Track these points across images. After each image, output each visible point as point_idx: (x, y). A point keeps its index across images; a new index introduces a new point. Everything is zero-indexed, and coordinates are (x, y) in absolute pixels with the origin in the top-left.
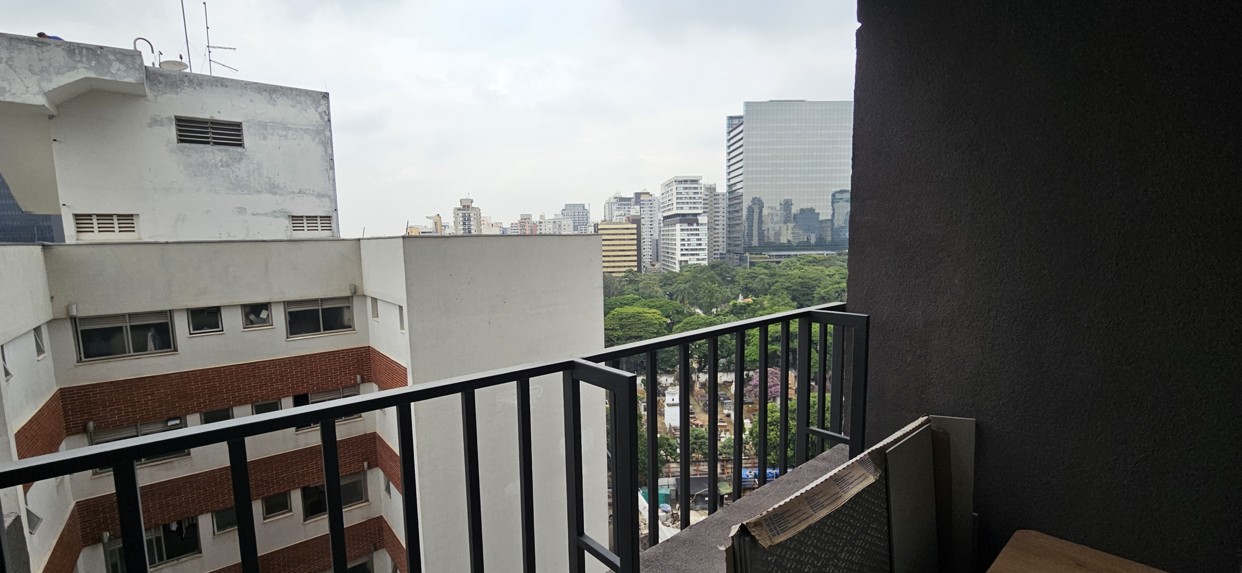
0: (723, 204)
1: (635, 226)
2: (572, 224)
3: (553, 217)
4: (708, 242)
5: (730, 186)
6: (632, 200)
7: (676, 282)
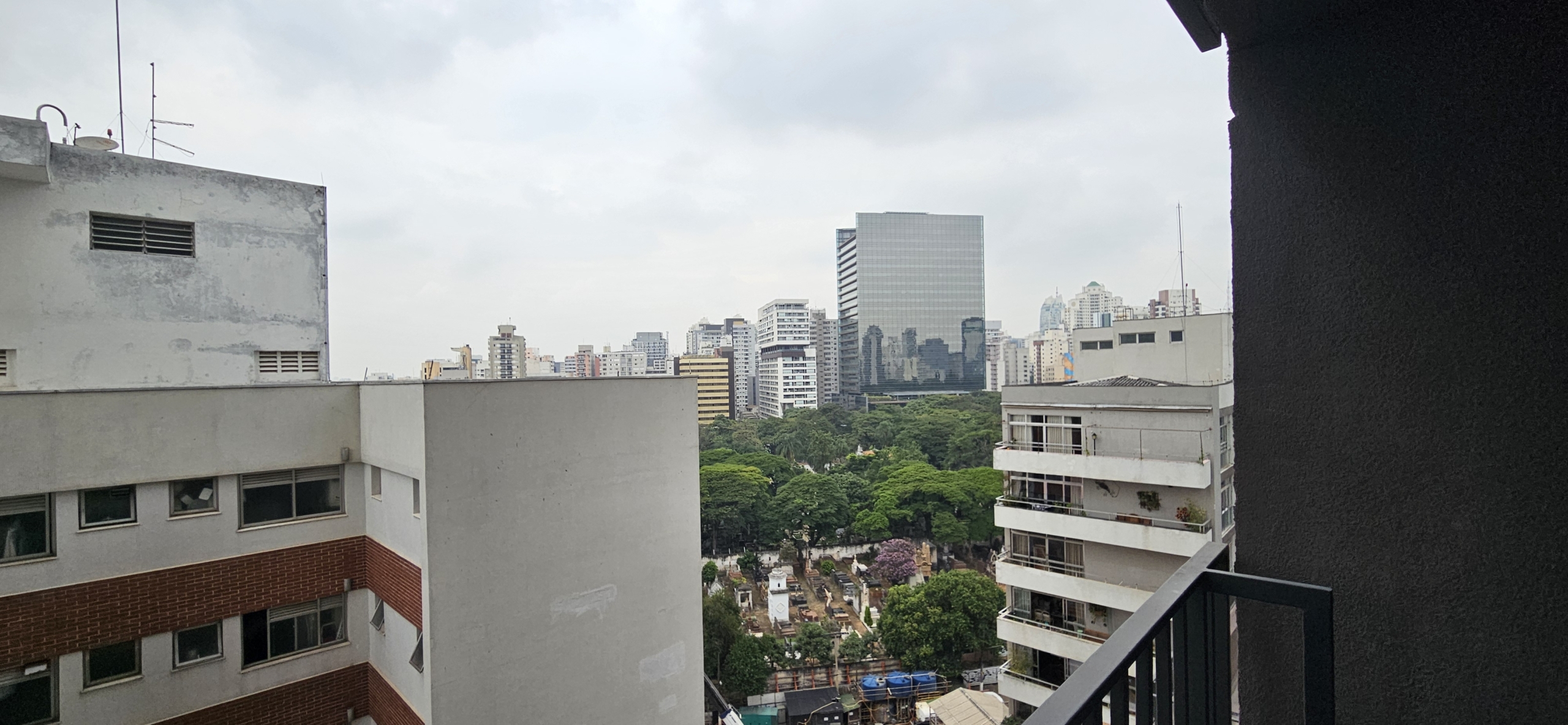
0: (834, 334)
1: (726, 360)
2: (646, 358)
3: (621, 349)
4: (817, 379)
5: (842, 312)
6: (722, 328)
7: (778, 430)
